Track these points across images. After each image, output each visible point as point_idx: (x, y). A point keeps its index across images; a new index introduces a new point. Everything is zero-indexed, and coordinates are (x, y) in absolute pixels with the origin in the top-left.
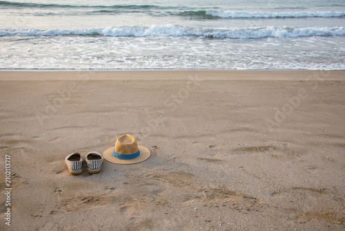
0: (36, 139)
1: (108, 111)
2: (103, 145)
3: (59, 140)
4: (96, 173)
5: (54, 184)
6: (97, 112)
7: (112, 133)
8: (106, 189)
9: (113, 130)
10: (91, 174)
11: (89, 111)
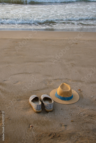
0: (5, 82)
1: (42, 62)
2: (47, 88)
3: (19, 83)
4: (50, 111)
5: (27, 120)
6: (36, 62)
7: (50, 78)
8: (61, 125)
9: (49, 76)
10: (47, 112)
11: (31, 62)
